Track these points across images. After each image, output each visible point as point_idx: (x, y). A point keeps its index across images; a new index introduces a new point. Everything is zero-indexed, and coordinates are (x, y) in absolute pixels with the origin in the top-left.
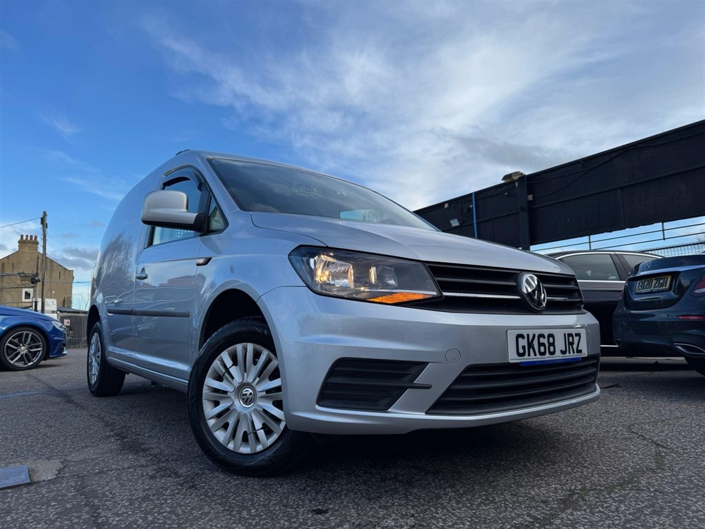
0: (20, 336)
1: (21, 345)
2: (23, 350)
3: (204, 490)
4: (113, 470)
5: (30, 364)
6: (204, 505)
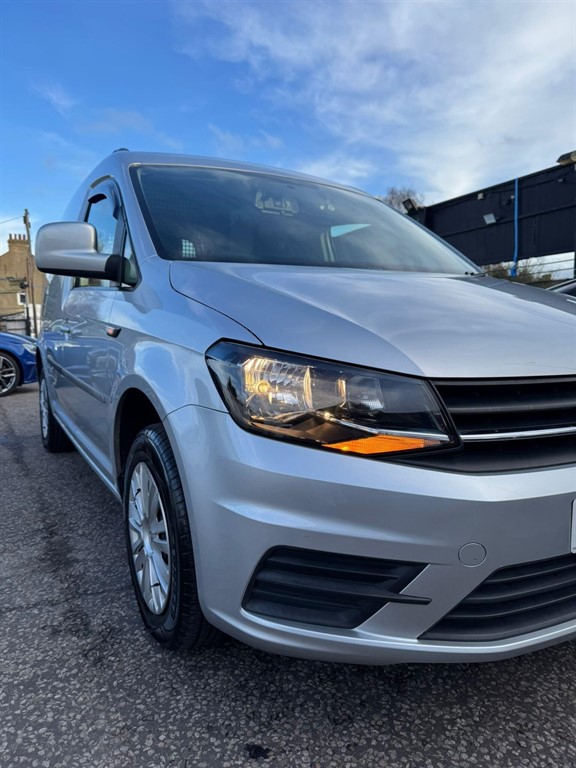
3: (111, 672)
4: (14, 609)
5: (5, 390)
6: (100, 711)
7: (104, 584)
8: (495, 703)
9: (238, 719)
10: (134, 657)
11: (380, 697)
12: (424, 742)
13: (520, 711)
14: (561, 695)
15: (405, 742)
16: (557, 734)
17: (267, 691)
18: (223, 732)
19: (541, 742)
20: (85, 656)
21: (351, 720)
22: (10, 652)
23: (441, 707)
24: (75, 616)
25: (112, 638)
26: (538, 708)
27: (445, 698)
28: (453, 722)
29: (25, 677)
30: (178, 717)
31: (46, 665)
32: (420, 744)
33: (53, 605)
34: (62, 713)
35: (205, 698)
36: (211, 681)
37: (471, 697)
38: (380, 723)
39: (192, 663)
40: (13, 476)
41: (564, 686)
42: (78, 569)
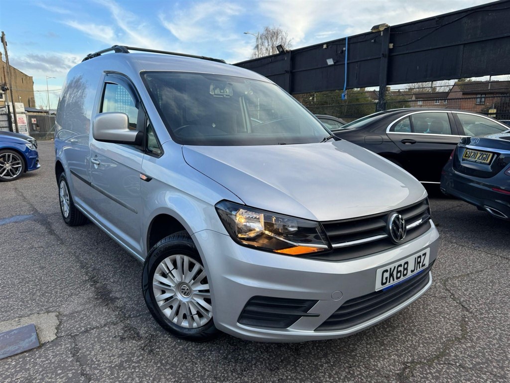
0: (4, 157)
1: (6, 163)
2: (8, 166)
3: (159, 357)
4: (94, 328)
5: (15, 176)
6: (161, 375)
7: (138, 311)
8: (339, 356)
9: (227, 373)
10: (169, 348)
11: (289, 357)
12: (311, 375)
13: (350, 358)
14: (367, 350)
15: (302, 376)
16: (365, 367)
17: (237, 359)
18: (222, 379)
19: (359, 371)
20: (143, 349)
21: (278, 368)
22: (103, 351)
23: (316, 360)
24: (129, 329)
25: (154, 340)
26: (358, 357)
27: (318, 356)
28: (322, 366)
29: (117, 363)
30: (199, 374)
31: (125, 356)
32: (309, 376)
33: (115, 324)
34: (142, 378)
35: (209, 365)
36: (210, 357)
37: (329, 354)
38: (291, 369)
39: (198, 349)
40: (54, 245)
41: (369, 346)
42: (119, 303)
